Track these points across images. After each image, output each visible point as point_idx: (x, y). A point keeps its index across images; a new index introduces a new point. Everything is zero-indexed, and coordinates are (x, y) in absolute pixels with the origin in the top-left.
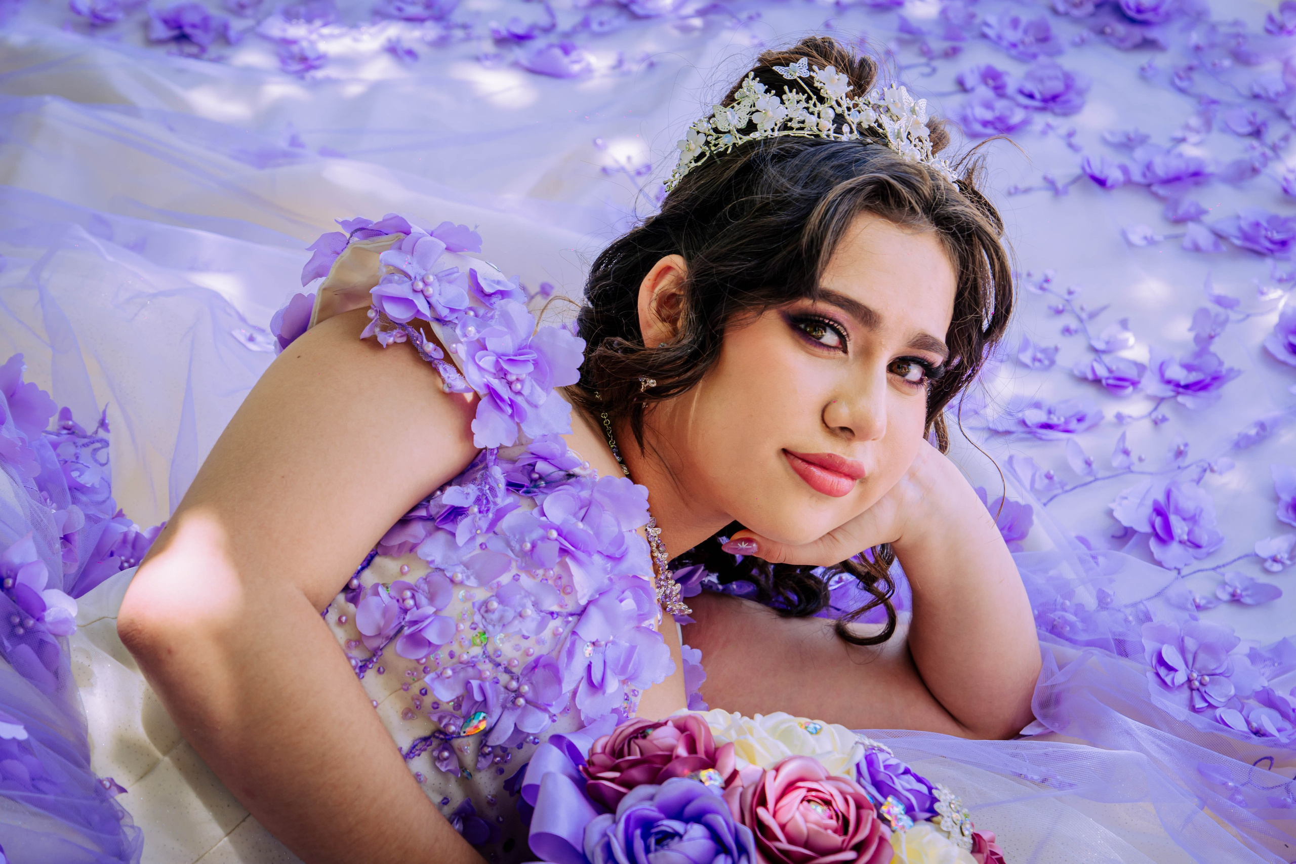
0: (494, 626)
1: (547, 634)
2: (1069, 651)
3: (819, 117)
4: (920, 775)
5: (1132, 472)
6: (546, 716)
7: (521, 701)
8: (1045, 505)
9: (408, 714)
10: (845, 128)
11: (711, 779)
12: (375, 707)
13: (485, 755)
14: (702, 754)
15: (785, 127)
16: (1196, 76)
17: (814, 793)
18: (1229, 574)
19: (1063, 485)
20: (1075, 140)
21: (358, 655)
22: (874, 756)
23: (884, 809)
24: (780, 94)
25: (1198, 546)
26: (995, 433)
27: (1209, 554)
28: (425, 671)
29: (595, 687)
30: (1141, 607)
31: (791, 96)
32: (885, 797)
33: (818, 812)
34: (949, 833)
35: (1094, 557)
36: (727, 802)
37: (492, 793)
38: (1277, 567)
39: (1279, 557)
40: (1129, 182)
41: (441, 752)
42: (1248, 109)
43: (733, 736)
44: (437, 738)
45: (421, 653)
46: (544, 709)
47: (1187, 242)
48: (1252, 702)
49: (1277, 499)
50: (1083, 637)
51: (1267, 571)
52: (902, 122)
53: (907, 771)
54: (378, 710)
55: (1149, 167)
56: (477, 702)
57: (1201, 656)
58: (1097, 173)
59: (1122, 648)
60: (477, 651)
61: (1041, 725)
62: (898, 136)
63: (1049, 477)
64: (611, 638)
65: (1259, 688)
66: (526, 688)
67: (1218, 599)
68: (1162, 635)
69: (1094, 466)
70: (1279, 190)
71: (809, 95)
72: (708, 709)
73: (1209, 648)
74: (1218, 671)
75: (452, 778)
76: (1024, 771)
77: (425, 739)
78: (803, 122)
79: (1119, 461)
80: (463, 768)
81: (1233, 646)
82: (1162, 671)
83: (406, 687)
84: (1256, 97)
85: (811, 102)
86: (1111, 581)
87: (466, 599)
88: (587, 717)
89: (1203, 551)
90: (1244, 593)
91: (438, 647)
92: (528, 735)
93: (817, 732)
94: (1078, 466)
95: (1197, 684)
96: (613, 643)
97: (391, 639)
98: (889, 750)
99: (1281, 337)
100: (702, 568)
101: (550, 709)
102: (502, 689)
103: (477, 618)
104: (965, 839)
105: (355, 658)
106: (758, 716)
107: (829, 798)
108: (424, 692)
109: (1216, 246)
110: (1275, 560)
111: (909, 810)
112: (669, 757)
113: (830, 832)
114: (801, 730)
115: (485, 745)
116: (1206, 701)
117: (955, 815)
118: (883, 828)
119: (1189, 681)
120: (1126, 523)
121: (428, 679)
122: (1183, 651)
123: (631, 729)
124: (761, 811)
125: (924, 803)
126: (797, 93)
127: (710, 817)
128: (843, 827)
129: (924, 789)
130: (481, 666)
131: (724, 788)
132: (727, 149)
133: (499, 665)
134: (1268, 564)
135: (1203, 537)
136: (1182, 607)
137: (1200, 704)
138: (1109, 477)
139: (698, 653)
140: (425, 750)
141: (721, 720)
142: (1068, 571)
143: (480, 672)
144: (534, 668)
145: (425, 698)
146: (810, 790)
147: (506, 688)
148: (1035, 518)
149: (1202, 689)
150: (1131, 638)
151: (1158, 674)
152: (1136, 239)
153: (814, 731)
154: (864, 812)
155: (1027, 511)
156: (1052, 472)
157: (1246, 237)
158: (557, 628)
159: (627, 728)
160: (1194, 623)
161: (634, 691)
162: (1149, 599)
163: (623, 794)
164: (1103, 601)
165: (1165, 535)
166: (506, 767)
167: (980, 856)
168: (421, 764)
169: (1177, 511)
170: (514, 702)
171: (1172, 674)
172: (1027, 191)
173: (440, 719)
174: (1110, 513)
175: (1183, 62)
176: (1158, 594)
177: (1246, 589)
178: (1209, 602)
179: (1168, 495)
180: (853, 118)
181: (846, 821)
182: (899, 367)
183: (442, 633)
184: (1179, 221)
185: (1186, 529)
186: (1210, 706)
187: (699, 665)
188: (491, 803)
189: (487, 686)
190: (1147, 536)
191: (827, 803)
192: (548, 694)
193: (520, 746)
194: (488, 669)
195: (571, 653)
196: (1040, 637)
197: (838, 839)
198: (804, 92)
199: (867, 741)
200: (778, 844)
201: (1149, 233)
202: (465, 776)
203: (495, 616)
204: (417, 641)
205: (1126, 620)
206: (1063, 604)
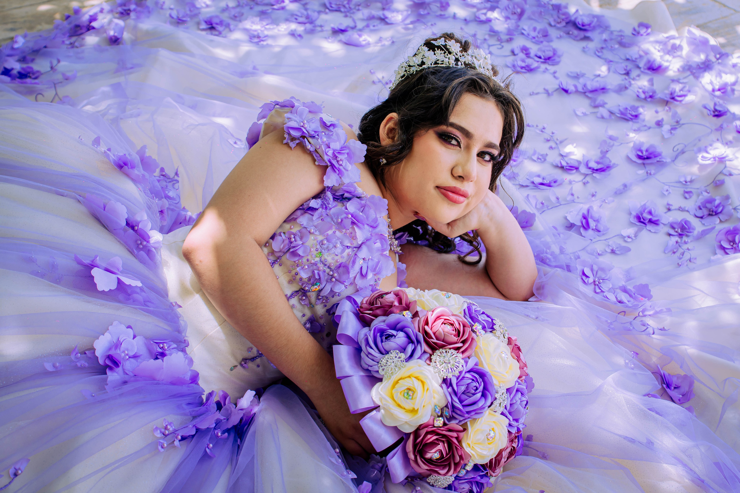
0: (325, 250)
1: (345, 254)
2: (547, 269)
3: (449, 59)
4: (488, 314)
5: (574, 202)
6: (343, 286)
7: (334, 280)
8: (541, 214)
9: (290, 282)
10: (459, 63)
11: (408, 315)
12: (278, 279)
13: (319, 299)
14: (404, 305)
15: (436, 63)
16: (604, 51)
17: (447, 321)
18: (611, 242)
19: (547, 207)
20: (556, 75)
21: (272, 258)
22: (471, 307)
23: (474, 327)
24: (434, 50)
25: (599, 231)
26: (522, 186)
27: (603, 234)
28: (298, 266)
29: (363, 276)
30: (577, 253)
31: (438, 52)
32: (475, 323)
33: (448, 328)
34: (499, 337)
35: (559, 234)
36: (413, 324)
37: (322, 314)
38: (629, 240)
39: (630, 236)
40: (577, 91)
41: (302, 297)
42: (624, 64)
43: (416, 298)
44: (301, 291)
45: (296, 259)
46: (342, 283)
47: (599, 115)
48: (618, 291)
49: (630, 214)
50: (554, 264)
51: (626, 241)
52: (481, 61)
53: (483, 313)
54: (279, 279)
55: (585, 85)
56: (317, 279)
57: (600, 273)
58: (565, 88)
59: (568, 268)
60: (317, 259)
61: (536, 297)
62: (480, 66)
63: (542, 203)
64: (371, 257)
65: (621, 285)
66: (336, 275)
67: (606, 251)
68: (584, 264)
69: (560, 200)
70: (635, 96)
71: (445, 51)
72: (408, 287)
73: (602, 269)
74: (606, 278)
75: (306, 307)
76: (529, 314)
77: (297, 292)
78: (443, 61)
79: (569, 198)
80: (310, 303)
81: (612, 269)
82: (584, 278)
83: (290, 272)
84: (628, 59)
85: (446, 54)
86: (565, 243)
87: (315, 239)
88: (360, 287)
89: (601, 233)
90: (616, 250)
91: (303, 257)
92: (336, 293)
93: (449, 297)
94: (553, 199)
95: (597, 283)
96: (372, 259)
97: (285, 253)
98: (477, 305)
99: (634, 152)
100: (407, 233)
101: (345, 283)
102: (327, 274)
103: (318, 247)
104: (505, 339)
105: (271, 260)
106: (426, 291)
107: (453, 323)
108: (297, 274)
109: (610, 116)
110: (629, 237)
111: (484, 328)
112: (391, 306)
113: (452, 336)
114: (442, 296)
115: (319, 295)
116: (601, 289)
117: (502, 330)
118: (473, 335)
119: (594, 281)
120: (572, 222)
121: (298, 269)
122: (592, 270)
123: (377, 295)
124: (426, 327)
125: (490, 325)
126: (440, 50)
127: (406, 329)
128: (458, 334)
129: (490, 320)
130: (319, 265)
131: (412, 318)
132: (413, 73)
133: (326, 265)
134: (626, 239)
135: (601, 228)
136: (592, 254)
137: (598, 290)
138: (565, 204)
139: (404, 265)
140: (296, 296)
141: (412, 292)
142: (548, 239)
143: (318, 267)
144: (339, 267)
145: (297, 276)
146: (445, 319)
147: (328, 274)
148: (536, 218)
149: (599, 285)
150: (572, 265)
151: (582, 279)
152: (579, 113)
153: (448, 297)
154: (466, 328)
155: (533, 216)
156: (543, 202)
157: (622, 113)
158: (349, 252)
159: (376, 293)
160: (597, 260)
161: (379, 278)
162: (579, 251)
163: (374, 319)
164: (562, 251)
165: (586, 226)
166: (327, 304)
167: (511, 346)
168: (294, 301)
169: (592, 218)
170: (331, 280)
171: (588, 279)
172: (537, 94)
173: (302, 285)
174: (566, 218)
175: (600, 46)
176: (583, 249)
177: (617, 248)
178: (603, 253)
179: (588, 211)
180: (462, 60)
181: (459, 332)
182: (481, 155)
183: (304, 252)
184: (596, 107)
185: (595, 225)
186: (602, 291)
187: (405, 270)
188: (321, 318)
189: (321, 273)
190: (579, 227)
191: (452, 325)
192: (344, 278)
193: (333, 297)
194: (321, 266)
195: (354, 262)
196: (537, 263)
197: (455, 339)
198: (443, 50)
199: (468, 301)
200: (432, 340)
201: (584, 111)
202: (311, 306)
203: (325, 246)
204: (294, 254)
205: (571, 258)
206: (546, 251)
